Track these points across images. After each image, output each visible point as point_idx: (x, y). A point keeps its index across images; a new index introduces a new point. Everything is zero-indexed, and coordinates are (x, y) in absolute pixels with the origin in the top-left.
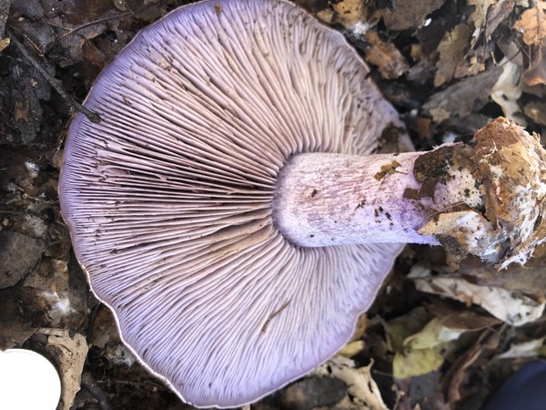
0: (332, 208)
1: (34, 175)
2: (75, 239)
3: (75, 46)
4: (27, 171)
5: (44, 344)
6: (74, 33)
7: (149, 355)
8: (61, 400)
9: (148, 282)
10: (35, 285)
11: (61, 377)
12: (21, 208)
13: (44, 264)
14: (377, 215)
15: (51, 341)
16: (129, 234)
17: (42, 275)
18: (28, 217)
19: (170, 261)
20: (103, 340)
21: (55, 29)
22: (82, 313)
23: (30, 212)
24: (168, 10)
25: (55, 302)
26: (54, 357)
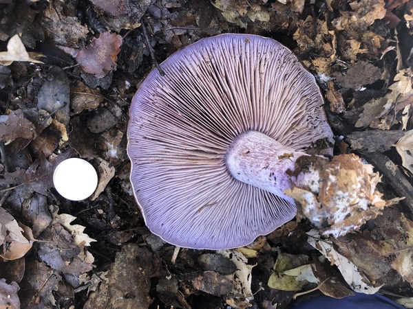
0: (252, 163)
1: (127, 88)
2: (130, 124)
3: (169, 36)
4: (125, 85)
5: (98, 165)
6: (171, 30)
7: (139, 194)
8: (94, 193)
9: (153, 159)
10: (105, 137)
11: (98, 183)
12: (115, 101)
13: (114, 130)
14: (270, 176)
15: (101, 165)
16: (155, 133)
17: (110, 134)
18: (116, 106)
19: (168, 154)
20: (123, 176)
21: (163, 25)
22: (120, 159)
23: (117, 104)
24: (222, 33)
25: (110, 149)
26: (99, 172)
